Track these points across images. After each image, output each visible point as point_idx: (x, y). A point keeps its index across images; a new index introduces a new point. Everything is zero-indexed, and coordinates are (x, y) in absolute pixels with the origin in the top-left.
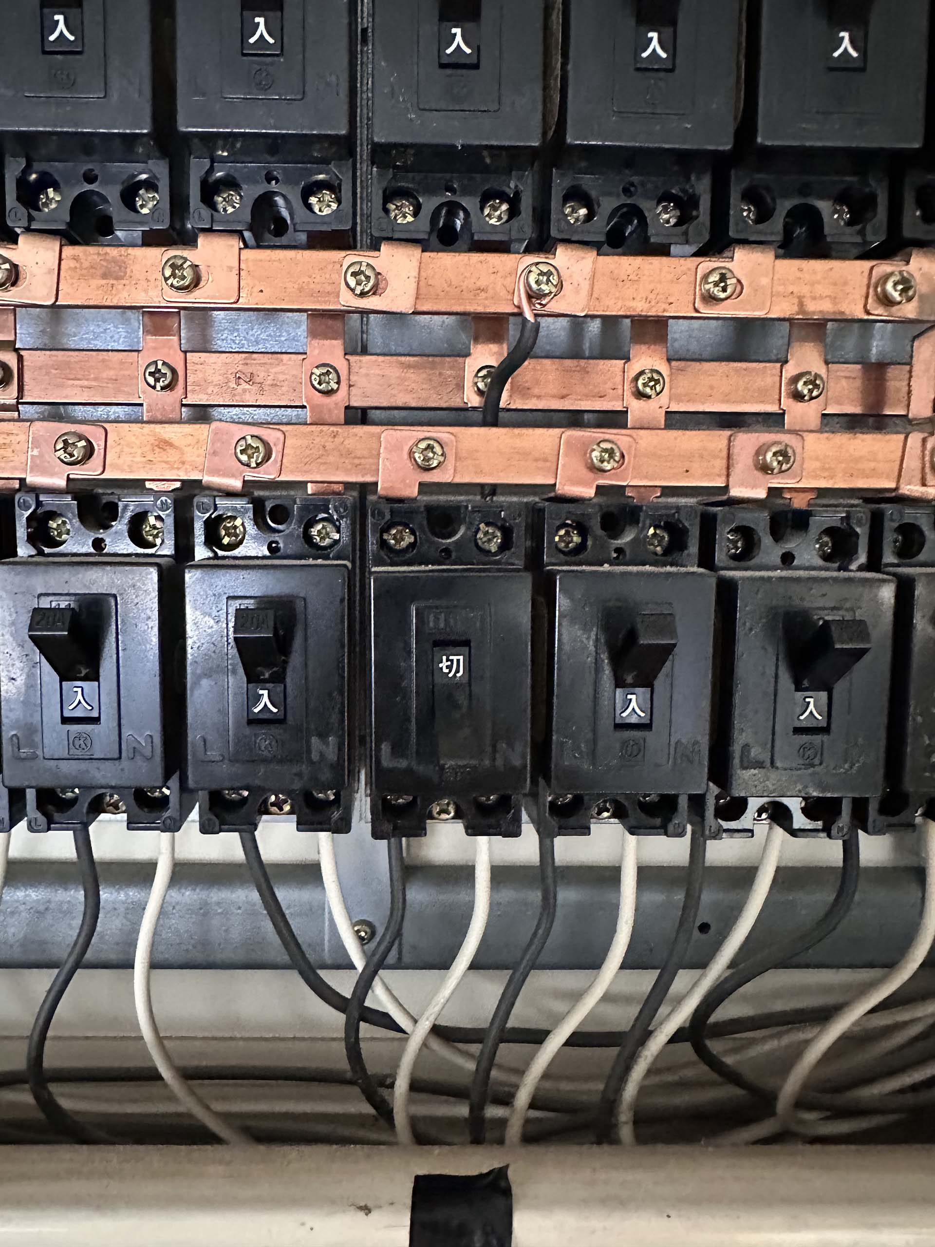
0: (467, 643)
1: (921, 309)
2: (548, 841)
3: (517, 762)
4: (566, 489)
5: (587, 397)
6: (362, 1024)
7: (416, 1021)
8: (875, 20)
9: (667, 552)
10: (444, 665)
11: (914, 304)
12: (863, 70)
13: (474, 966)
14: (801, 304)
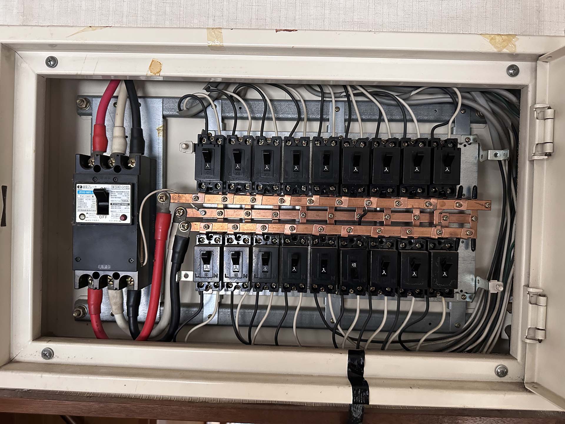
0: (356, 261)
1: (433, 207)
2: (370, 297)
3: (365, 281)
4: (372, 235)
5: (377, 219)
6: (335, 334)
7: (345, 334)
8: (422, 165)
9: (391, 246)
10: (353, 265)
11: (432, 206)
12: (420, 173)
13: (353, 330)
14: (413, 206)
